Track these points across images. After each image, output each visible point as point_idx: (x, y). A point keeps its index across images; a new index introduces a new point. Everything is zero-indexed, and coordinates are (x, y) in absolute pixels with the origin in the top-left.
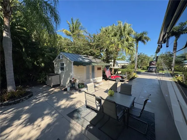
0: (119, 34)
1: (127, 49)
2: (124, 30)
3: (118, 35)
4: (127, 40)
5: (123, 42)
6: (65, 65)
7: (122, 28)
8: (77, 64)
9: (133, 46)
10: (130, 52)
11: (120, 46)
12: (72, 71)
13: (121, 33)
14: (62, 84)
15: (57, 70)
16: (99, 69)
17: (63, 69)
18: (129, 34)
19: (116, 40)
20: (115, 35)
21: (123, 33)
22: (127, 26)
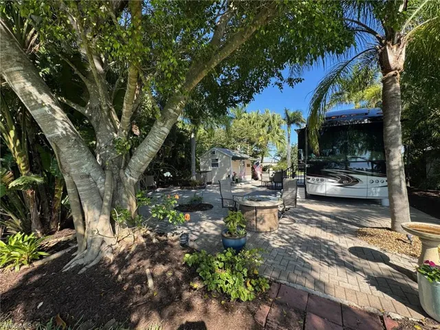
0: (267, 124)
2: (273, 121)
3: (267, 126)
4: (278, 132)
5: (274, 135)
6: (219, 161)
7: (271, 119)
8: (235, 158)
10: (281, 145)
11: (270, 139)
12: (230, 166)
13: (270, 123)
14: (213, 182)
15: (205, 167)
16: (248, 165)
17: (217, 165)
18: (278, 125)
19: (265, 132)
20: (263, 126)
21: (272, 124)
22: (276, 117)
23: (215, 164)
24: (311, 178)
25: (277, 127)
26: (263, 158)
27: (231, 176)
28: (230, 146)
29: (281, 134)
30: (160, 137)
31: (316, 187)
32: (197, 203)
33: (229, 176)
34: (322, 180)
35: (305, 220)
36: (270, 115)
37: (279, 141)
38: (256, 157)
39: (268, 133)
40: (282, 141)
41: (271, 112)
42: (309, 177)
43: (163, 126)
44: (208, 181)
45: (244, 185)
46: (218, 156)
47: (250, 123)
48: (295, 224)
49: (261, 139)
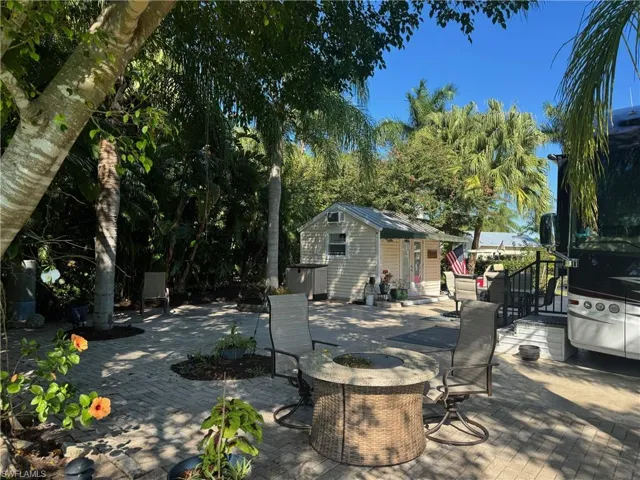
0: (492, 141)
1: (520, 193)
2: (510, 133)
3: (492, 147)
4: (521, 165)
5: (508, 173)
7: (504, 127)
9: (538, 182)
10: (529, 201)
11: (499, 185)
13: (500, 139)
14: (332, 293)
15: (312, 254)
16: (432, 254)
17: (341, 250)
18: (525, 143)
19: (485, 162)
20: (481, 147)
21: (506, 141)
22: (519, 121)
23: (337, 249)
24: (582, 299)
25: (521, 150)
26: (477, 235)
27: (378, 281)
28: (382, 201)
29: (531, 169)
30: (31, 169)
31: (598, 331)
32: (234, 355)
33: (372, 281)
34: (615, 310)
35: (523, 435)
36: (503, 116)
37: (526, 190)
38: (456, 233)
39: (494, 166)
40: (536, 188)
41: (506, 108)
42: (575, 297)
43: (39, 136)
44: (318, 291)
45: (411, 308)
46: (345, 226)
47: (445, 138)
48: (483, 447)
49: (473, 182)
